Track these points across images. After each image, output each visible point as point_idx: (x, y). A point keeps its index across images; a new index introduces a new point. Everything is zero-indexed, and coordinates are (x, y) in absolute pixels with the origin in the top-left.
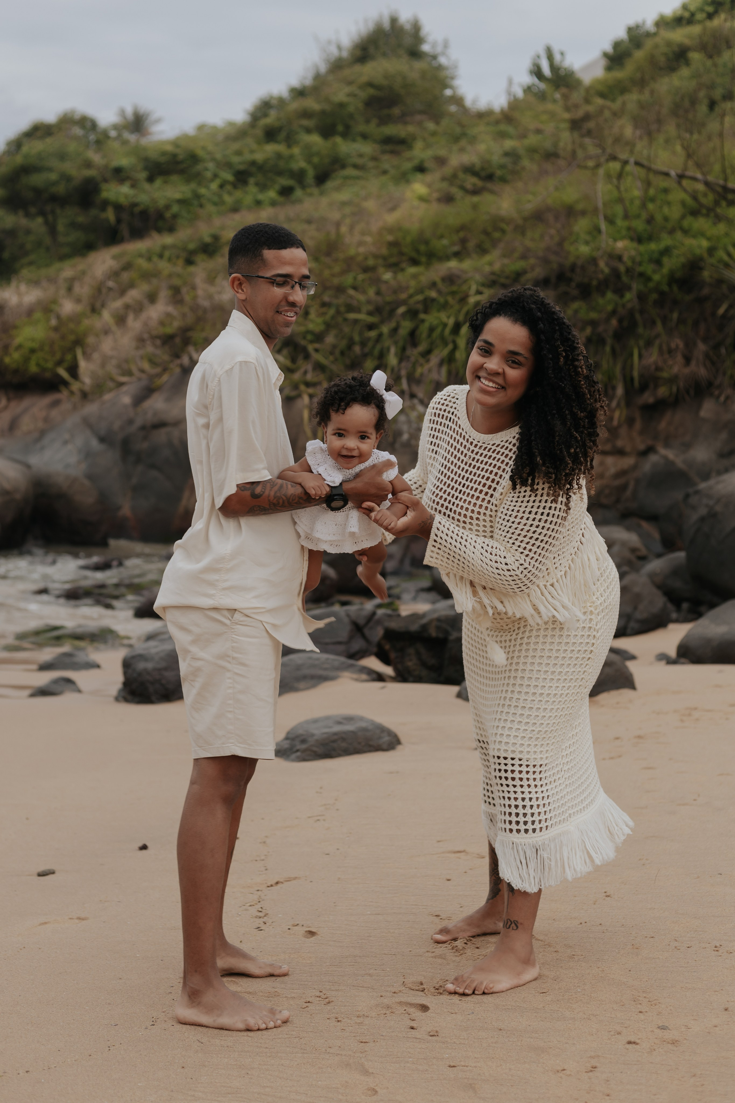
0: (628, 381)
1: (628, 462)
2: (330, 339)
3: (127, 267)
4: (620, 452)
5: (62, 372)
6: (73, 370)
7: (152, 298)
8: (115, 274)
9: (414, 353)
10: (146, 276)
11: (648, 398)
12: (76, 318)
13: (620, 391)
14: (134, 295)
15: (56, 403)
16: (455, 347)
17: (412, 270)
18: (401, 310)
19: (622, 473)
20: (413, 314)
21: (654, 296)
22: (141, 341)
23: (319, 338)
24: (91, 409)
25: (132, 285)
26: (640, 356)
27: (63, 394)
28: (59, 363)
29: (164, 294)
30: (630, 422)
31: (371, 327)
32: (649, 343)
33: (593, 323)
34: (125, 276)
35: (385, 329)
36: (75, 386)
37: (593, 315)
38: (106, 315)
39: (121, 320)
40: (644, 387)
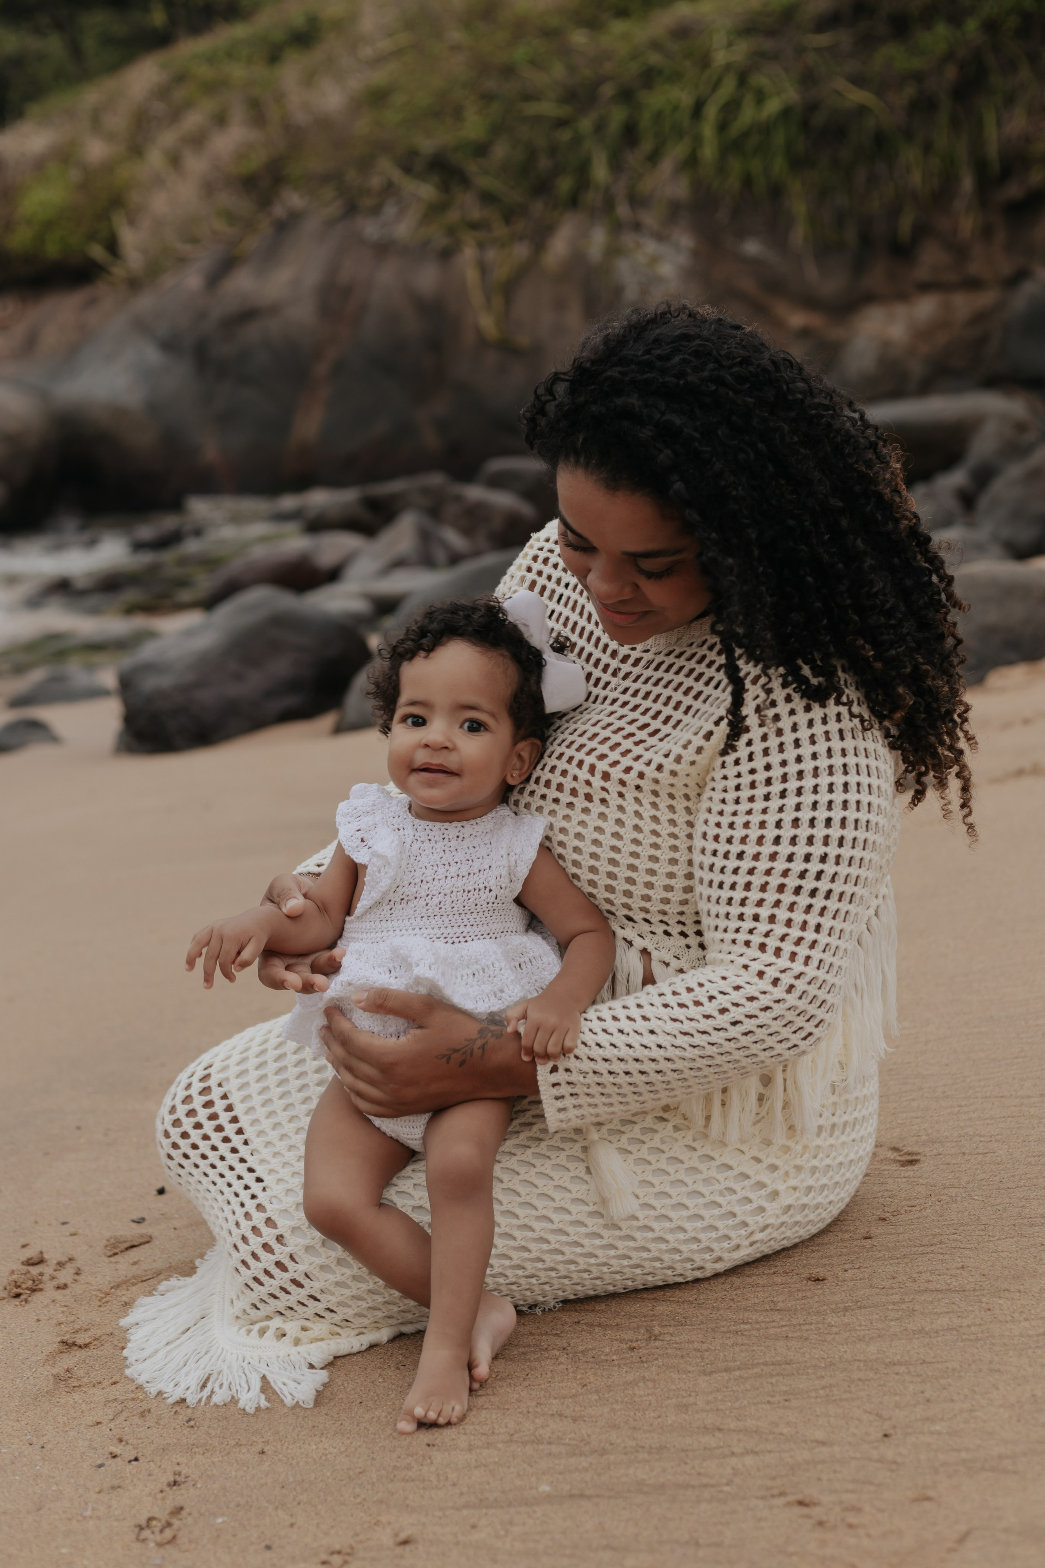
0: (980, 167)
1: (986, 298)
2: (500, 151)
3: (180, 78)
4: (973, 284)
5: (97, 252)
6: (113, 246)
7: (221, 120)
8: (162, 92)
9: (634, 158)
10: (211, 88)
11: (1014, 190)
12: (108, 167)
13: (967, 183)
14: (194, 120)
15: (92, 302)
16: (698, 140)
17: (618, 27)
18: (608, 90)
19: (979, 318)
20: (626, 95)
21: (1012, 22)
22: (209, 188)
23: (481, 150)
24: (145, 303)
25: (188, 105)
26: (999, 124)
27: (101, 288)
28: (91, 237)
29: (238, 114)
30: (986, 232)
31: (562, 123)
32: (1010, 100)
33: (918, 77)
34: (180, 94)
35: (586, 124)
36: (118, 271)
37: (917, 63)
38: (155, 158)
39: (175, 160)
40: (1006, 173)
